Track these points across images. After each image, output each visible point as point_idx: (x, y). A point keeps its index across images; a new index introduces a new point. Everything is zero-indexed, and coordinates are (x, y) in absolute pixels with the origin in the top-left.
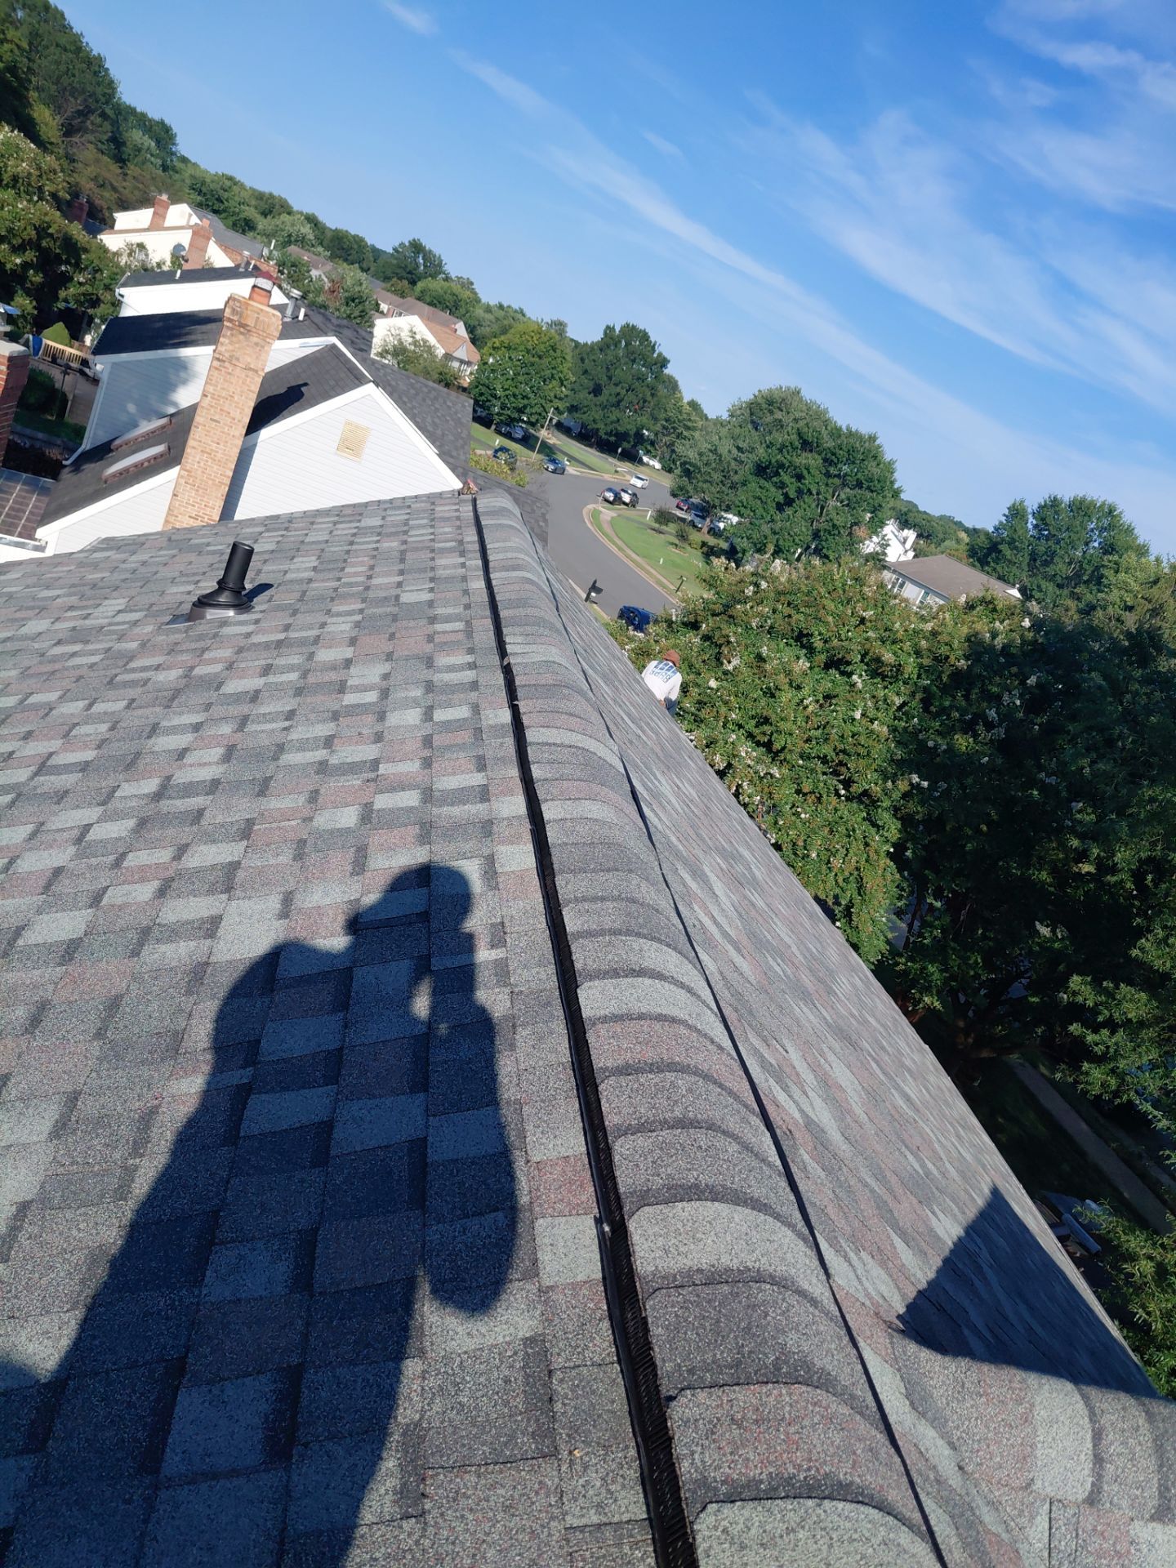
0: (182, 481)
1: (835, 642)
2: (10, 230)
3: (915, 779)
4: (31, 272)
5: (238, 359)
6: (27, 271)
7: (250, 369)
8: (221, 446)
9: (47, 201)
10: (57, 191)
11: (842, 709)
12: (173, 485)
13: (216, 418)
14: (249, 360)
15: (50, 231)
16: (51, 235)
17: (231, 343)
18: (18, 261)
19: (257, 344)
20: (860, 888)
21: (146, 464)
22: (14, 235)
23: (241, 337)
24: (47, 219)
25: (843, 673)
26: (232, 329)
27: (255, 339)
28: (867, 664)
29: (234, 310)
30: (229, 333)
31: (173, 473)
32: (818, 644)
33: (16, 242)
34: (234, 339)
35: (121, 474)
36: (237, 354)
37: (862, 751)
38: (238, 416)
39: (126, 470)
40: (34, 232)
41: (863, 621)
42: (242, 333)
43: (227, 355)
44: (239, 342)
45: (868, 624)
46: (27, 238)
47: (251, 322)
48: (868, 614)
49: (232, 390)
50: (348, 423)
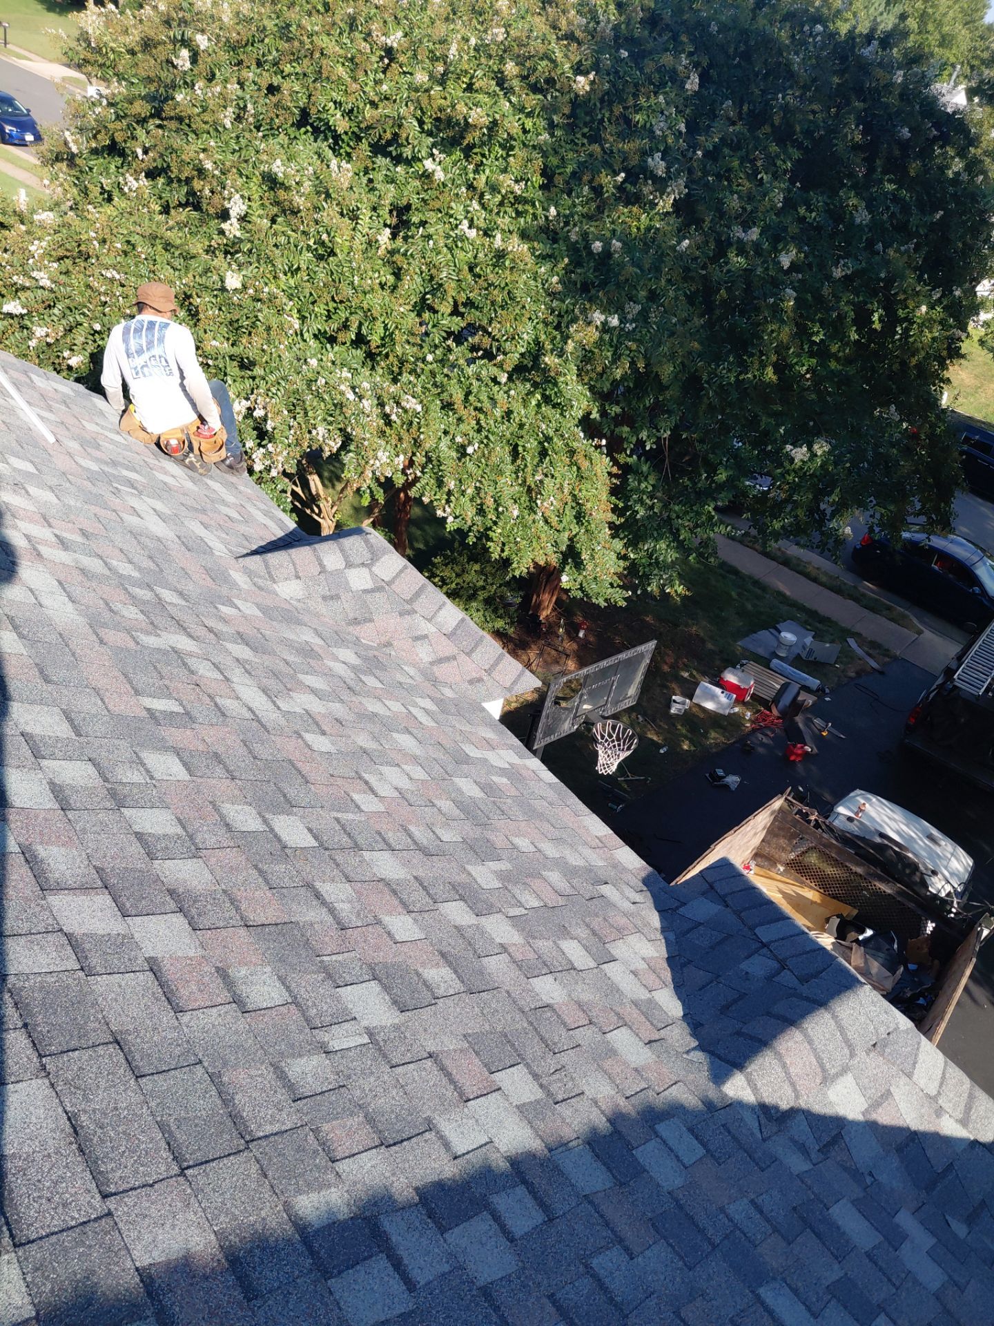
1: (369, 113)
3: (598, 317)
11: (437, 228)
20: (579, 517)
25: (398, 160)
28: (430, 134)
32: (341, 125)
37: (499, 297)
41: (389, 52)
45: (402, 59)
48: (395, 39)
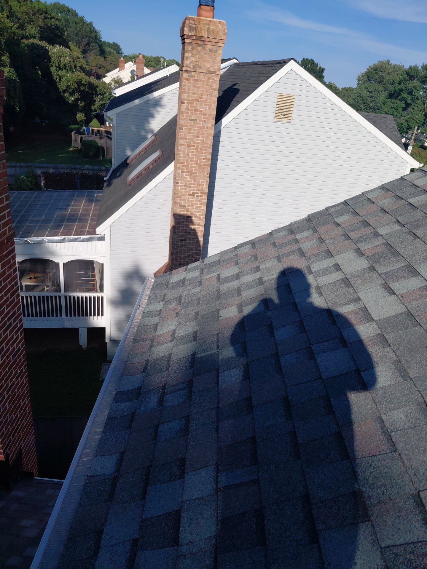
0: (179, 171)
2: (67, 86)
4: (79, 102)
5: (200, 67)
6: (78, 102)
7: (211, 72)
8: (200, 138)
9: (79, 71)
10: (82, 66)
12: (172, 176)
13: (193, 117)
14: (208, 65)
15: (83, 82)
16: (83, 84)
17: (193, 55)
18: (73, 99)
19: (211, 51)
21: (151, 167)
22: (69, 88)
23: (200, 48)
24: (80, 78)
26: (191, 44)
27: (209, 47)
29: (190, 27)
30: (190, 48)
31: (171, 168)
33: (71, 91)
34: (195, 52)
35: (138, 177)
36: (199, 63)
38: (208, 112)
39: (140, 174)
40: (76, 85)
42: (199, 45)
43: (192, 66)
44: (199, 52)
46: (74, 88)
47: (204, 34)
49: (200, 92)
50: (280, 96)
